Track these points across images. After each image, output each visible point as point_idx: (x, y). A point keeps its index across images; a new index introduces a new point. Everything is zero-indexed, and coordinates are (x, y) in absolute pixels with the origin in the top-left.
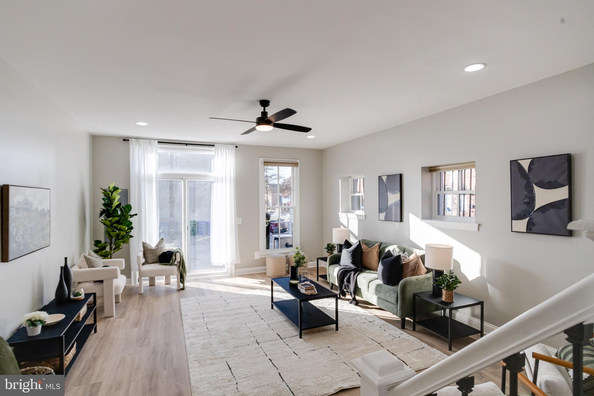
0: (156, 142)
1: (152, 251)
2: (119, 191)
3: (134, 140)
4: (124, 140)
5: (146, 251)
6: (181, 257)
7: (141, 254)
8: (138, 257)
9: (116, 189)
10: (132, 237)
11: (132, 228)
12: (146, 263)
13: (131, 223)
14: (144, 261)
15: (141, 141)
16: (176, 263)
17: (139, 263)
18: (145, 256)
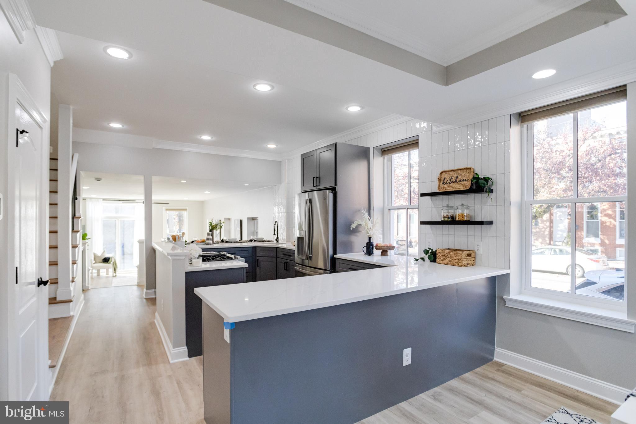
1: (99, 257)
3: (89, 199)
4: (83, 199)
5: (96, 257)
6: (114, 259)
12: (96, 263)
14: (94, 262)
15: (93, 200)
16: (112, 263)
17: (91, 263)
18: (95, 259)
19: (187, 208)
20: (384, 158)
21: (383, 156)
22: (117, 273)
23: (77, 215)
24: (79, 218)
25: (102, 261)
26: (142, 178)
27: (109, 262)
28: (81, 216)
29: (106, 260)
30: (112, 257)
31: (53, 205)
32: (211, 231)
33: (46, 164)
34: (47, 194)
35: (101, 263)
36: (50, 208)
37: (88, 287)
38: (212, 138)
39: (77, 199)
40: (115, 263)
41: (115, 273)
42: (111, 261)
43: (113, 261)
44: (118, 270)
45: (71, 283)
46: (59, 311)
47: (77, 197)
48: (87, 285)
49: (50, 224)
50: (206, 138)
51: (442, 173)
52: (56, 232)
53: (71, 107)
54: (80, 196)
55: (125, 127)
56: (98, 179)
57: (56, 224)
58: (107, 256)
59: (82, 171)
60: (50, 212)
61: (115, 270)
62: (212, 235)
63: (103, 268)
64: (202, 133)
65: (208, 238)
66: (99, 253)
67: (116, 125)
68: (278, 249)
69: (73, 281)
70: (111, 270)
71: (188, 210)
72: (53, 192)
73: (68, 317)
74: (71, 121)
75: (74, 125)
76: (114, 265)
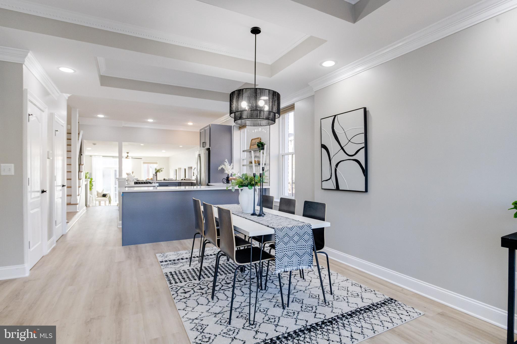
0: (102, 156)
1: (100, 193)
2: (89, 174)
3: (94, 156)
4: (90, 156)
5: (98, 194)
6: (110, 195)
7: (96, 194)
8: (95, 195)
9: (88, 173)
10: (93, 188)
11: (93, 186)
12: (98, 197)
13: (92, 184)
14: (97, 197)
15: (96, 156)
16: (108, 197)
17: (95, 197)
18: (97, 195)
19: (158, 162)
20: (241, 131)
21: (240, 130)
22: (111, 204)
23: (82, 163)
24: (83, 165)
25: (102, 196)
26: (117, 143)
27: (106, 196)
28: (84, 164)
29: (104, 196)
30: (108, 194)
31: (69, 158)
32: (156, 173)
33: (65, 136)
34: (66, 152)
35: (101, 197)
36: (67, 160)
37: (89, 205)
38: (154, 120)
39: (82, 155)
40: (110, 197)
41: (110, 204)
42: (107, 196)
43: (109, 196)
44: (111, 202)
45: (77, 196)
46: (71, 208)
47: (82, 154)
48: (89, 204)
49: (67, 168)
50: (150, 120)
51: (252, 140)
52: (71, 172)
53: (78, 110)
54: (83, 153)
55: (106, 117)
56: (94, 144)
57: (70, 168)
58: (105, 193)
59: (85, 140)
60: (67, 162)
61: (110, 202)
62: (156, 175)
63: (103, 200)
64: (148, 118)
65: (153, 177)
66: (100, 192)
67: (101, 116)
68: (193, 183)
69: (79, 195)
70: (107, 202)
71: (158, 163)
72: (69, 151)
73: (76, 212)
74: (78, 115)
75: (79, 116)
76: (109, 199)
